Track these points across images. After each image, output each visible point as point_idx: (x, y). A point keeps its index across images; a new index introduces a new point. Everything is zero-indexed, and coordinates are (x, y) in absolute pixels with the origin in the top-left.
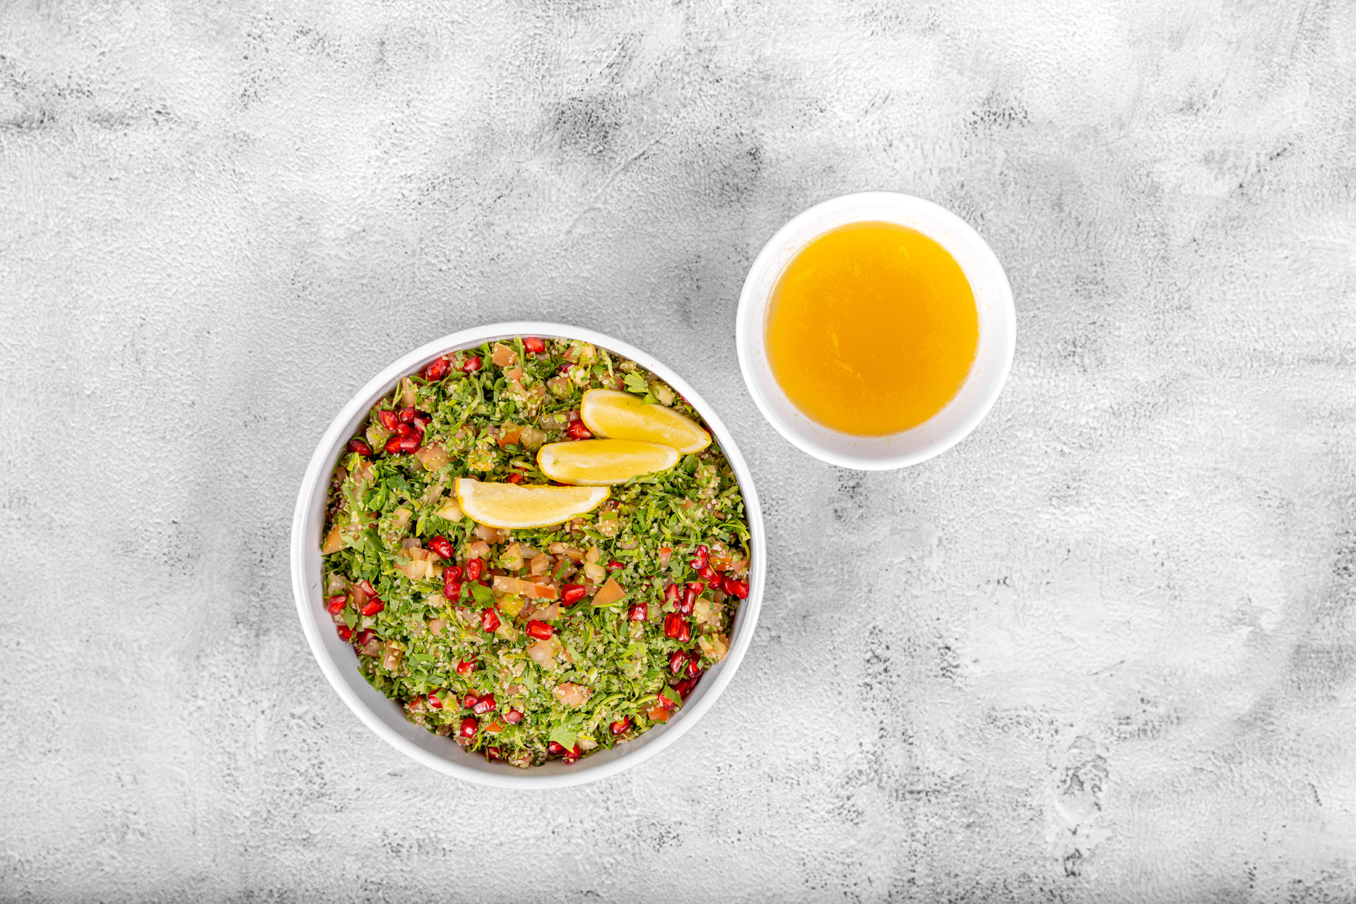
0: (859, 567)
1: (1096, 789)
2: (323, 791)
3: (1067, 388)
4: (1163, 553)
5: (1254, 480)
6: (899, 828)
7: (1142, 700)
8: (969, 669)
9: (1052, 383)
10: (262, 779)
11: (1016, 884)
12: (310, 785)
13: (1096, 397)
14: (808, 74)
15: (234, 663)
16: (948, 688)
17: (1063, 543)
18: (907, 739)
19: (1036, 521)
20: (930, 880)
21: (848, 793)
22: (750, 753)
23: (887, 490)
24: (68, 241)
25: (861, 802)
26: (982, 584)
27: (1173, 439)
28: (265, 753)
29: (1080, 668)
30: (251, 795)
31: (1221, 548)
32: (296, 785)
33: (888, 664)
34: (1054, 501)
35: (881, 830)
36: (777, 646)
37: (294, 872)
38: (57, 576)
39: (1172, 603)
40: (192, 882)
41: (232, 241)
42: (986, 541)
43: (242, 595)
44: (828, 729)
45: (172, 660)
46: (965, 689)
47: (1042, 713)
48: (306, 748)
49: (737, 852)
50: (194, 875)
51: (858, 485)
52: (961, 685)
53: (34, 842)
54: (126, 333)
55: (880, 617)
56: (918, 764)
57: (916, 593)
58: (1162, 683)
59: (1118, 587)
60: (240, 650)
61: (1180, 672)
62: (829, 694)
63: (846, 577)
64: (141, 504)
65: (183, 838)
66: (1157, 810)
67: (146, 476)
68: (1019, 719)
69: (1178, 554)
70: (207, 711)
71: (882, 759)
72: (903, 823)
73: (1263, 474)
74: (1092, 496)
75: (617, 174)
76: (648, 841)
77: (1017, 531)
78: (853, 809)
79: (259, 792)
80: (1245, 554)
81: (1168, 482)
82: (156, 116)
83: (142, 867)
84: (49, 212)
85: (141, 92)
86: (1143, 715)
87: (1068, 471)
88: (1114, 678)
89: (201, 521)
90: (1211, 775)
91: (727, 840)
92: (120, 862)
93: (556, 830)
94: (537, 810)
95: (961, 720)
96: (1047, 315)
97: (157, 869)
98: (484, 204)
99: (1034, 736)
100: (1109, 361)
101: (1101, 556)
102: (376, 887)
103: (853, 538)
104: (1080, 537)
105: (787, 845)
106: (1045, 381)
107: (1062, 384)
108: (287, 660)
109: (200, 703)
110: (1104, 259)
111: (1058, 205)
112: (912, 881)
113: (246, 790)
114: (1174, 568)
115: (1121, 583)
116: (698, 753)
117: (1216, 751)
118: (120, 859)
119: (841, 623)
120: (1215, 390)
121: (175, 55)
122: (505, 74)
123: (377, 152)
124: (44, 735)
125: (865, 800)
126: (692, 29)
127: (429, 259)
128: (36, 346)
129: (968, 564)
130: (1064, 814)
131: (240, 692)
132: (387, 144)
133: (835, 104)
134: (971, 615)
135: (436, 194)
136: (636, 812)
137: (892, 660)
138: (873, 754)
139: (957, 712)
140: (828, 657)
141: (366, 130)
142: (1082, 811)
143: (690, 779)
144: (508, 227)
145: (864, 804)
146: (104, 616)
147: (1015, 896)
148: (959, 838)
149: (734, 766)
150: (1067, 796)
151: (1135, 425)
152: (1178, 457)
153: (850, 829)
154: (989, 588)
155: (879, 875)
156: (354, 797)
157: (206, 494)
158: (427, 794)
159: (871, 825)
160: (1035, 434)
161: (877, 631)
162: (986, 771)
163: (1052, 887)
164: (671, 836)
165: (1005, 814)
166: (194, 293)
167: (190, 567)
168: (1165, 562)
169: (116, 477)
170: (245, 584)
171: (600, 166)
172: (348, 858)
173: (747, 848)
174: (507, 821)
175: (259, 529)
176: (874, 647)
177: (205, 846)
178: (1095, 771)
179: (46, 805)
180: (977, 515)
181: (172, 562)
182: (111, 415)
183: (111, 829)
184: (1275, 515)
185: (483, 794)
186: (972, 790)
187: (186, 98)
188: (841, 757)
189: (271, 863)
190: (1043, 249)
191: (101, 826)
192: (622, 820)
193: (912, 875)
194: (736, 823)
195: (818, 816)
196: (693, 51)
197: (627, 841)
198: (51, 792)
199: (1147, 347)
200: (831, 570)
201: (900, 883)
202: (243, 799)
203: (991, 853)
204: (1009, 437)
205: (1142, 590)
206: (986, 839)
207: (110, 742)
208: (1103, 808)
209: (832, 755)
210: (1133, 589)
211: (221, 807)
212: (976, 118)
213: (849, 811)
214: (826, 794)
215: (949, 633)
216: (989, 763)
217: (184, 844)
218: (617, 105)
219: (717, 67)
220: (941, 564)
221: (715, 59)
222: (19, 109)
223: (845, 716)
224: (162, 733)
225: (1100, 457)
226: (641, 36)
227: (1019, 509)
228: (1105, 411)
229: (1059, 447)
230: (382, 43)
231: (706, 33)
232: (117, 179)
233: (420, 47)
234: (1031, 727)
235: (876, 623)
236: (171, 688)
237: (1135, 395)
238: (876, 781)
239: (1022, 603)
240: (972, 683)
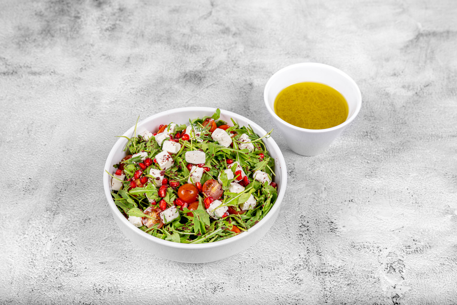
0: (294, 196)
1: (401, 272)
2: (71, 269)
3: (366, 144)
4: (412, 192)
5: (441, 170)
6: (319, 286)
7: (414, 240)
8: (341, 228)
9: (361, 143)
10: (45, 264)
12: (65, 266)
13: (377, 147)
14: (268, 66)
15: (43, 223)
16: (334, 236)
17: (373, 189)
18: (318, 253)
19: (361, 182)
21: (295, 273)
22: (253, 257)
23: (303, 173)
24: (12, 102)
25: (301, 276)
26: (343, 202)
27: (408, 159)
28: (48, 254)
29: (386, 229)
30: (39, 270)
31: (434, 191)
32: (60, 266)
33: (308, 228)
34: (367, 177)
35: (311, 286)
37: (52, 300)
39: (419, 208)
41: (70, 103)
42: (343, 188)
43: (51, 202)
44: (285, 250)
45: (18, 221)
46: (340, 236)
47: (373, 244)
48: (66, 252)
49: (248, 294)
50: (7, 300)
51: (292, 171)
52: (339, 235)
54: (26, 125)
55: (304, 212)
56: (324, 262)
57: (317, 204)
58: (421, 234)
59: (396, 203)
60: (46, 219)
61: (427, 230)
62: (285, 237)
63: (290, 199)
64: (18, 173)
65: (6, 285)
66: (428, 279)
67: (22, 165)
68: (364, 246)
69: (418, 193)
70: (28, 239)
71: (309, 261)
72: (320, 284)
73: (444, 168)
74: (381, 175)
75: (204, 89)
76: (209, 290)
77: (354, 185)
78: (298, 279)
79: (43, 268)
80: (443, 192)
81: (409, 171)
82: (51, 73)
84: (8, 95)
85: (47, 68)
86: (415, 245)
87: (371, 168)
88: (401, 233)
89: (40, 178)
90: (448, 266)
91: (244, 289)
93: (169, 285)
94: (162, 277)
95: (340, 247)
96: (356, 125)
98: (158, 95)
99: (371, 252)
100: (380, 137)
101: (388, 193)
103: (291, 187)
104: (379, 188)
105: (270, 292)
106: (358, 143)
107: (364, 143)
108: (64, 223)
109: (26, 236)
110: (373, 111)
113: (38, 268)
114: (417, 197)
115: (397, 202)
117: (448, 258)
119: (288, 214)
120: (420, 145)
121: (61, 60)
122: (168, 65)
123: (124, 82)
125: (303, 275)
126: (230, 56)
127: (137, 108)
129: (337, 196)
130: (389, 280)
131: (43, 233)
132: (127, 80)
134: (340, 212)
136: (204, 279)
137: (310, 226)
138: (305, 259)
139: (338, 244)
140: (284, 225)
142: (397, 280)
143: (228, 267)
144: (166, 101)
145: (303, 277)
148: (345, 289)
149: (246, 262)
150: (389, 274)
151: (393, 155)
152: (411, 164)
153: (297, 286)
154: (346, 203)
156: (83, 271)
157: (44, 170)
158: (115, 270)
159: (306, 285)
160: (357, 157)
161: (303, 217)
162: (353, 264)
164: (220, 288)
165: (363, 280)
166: (53, 116)
167: (32, 192)
168: (413, 195)
169: (11, 165)
170: (53, 198)
171: (199, 87)
172: (77, 295)
173: (253, 292)
174: (148, 281)
175: (62, 181)
176: (302, 222)
177: (15, 288)
178: (399, 265)
180: (338, 180)
181: (26, 190)
182: (14, 147)
184: (452, 180)
185: (139, 271)
186: (348, 271)
187: (62, 69)
188: (292, 260)
189: (43, 296)
192: (198, 281)
193: (326, 304)
194: (248, 283)
195: (283, 281)
196: (230, 61)
197: (200, 290)
199: (393, 134)
202: (36, 271)
203: (360, 295)
204: (347, 158)
205: (406, 204)
206: (356, 290)
208: (405, 278)
209: (288, 259)
210: (403, 203)
211: (25, 274)
213: (296, 280)
214: (286, 273)
215: (332, 217)
216: (354, 261)
217: (6, 287)
218: (205, 73)
219: (238, 64)
220: (326, 196)
221: (238, 62)
222: (5, 70)
223: (292, 245)
224: (7, 246)
225: (382, 164)
226: (213, 57)
227: (354, 179)
228: (382, 151)
229: (366, 161)
230: (129, 58)
231: (234, 57)
232: (34, 87)
233: (141, 59)
234: (370, 249)
235: (303, 214)
236: (15, 231)
237: (392, 147)
238: (307, 269)
239: (360, 207)
240: (343, 234)
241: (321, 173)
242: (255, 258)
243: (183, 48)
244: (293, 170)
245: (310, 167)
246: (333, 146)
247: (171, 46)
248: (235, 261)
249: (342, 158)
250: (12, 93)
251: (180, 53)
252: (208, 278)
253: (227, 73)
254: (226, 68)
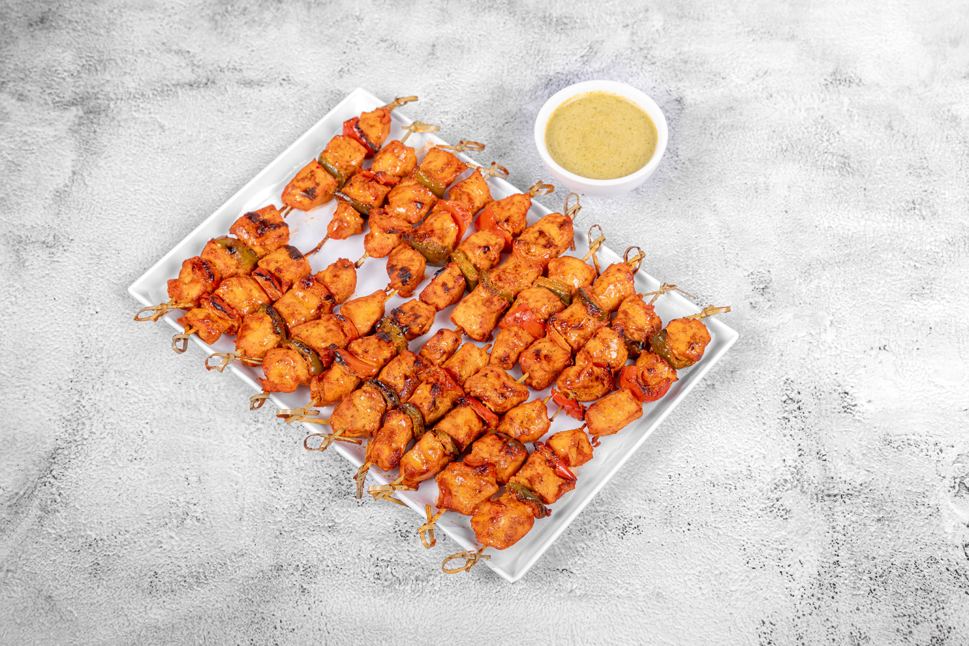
0: (772, 339)
2: (349, 490)
3: (913, 228)
6: (822, 523)
8: (863, 406)
9: (901, 226)
10: (301, 481)
11: (925, 565)
12: (339, 486)
13: (935, 234)
14: (713, 60)
16: (850, 420)
17: (926, 323)
18: (821, 456)
19: (903, 309)
20: (852, 562)
21: (777, 496)
22: (695, 465)
23: (788, 290)
24: (211, 145)
25: (788, 503)
26: (868, 350)
29: (953, 406)
30: (291, 493)
32: (328, 486)
33: (800, 404)
34: (914, 297)
35: (807, 523)
36: (712, 391)
37: (319, 552)
38: (165, 341)
40: (233, 557)
42: (866, 322)
44: (757, 449)
45: (242, 396)
46: (863, 420)
47: (927, 438)
49: (687, 539)
50: (236, 552)
51: (766, 287)
52: (860, 418)
53: (110, 525)
55: (791, 372)
56: (832, 475)
57: (817, 356)
62: (756, 424)
63: (763, 346)
65: (230, 523)
68: (909, 441)
70: (265, 431)
71: (802, 471)
72: (824, 518)
74: (942, 294)
76: (614, 530)
77: (889, 316)
78: (782, 508)
79: (298, 490)
82: (282, 82)
83: (194, 545)
84: (201, 130)
85: (274, 70)
87: (921, 278)
91: (679, 530)
92: (176, 541)
95: (863, 443)
96: (891, 187)
97: (206, 547)
98: (497, 127)
99: (924, 453)
100: (940, 213)
101: (956, 332)
102: (385, 564)
103: (765, 321)
104: (938, 320)
105: (729, 534)
106: (896, 225)
107: (909, 226)
109: (259, 425)
110: (926, 155)
111: (890, 126)
112: (837, 563)
113: (287, 488)
116: (652, 465)
118: (177, 539)
119: (761, 376)
121: (299, 52)
122: (513, 60)
124: (134, 448)
125: (791, 501)
126: (635, 38)
128: (178, 202)
129: (855, 337)
130: (958, 512)
133: (732, 75)
134: (862, 371)
135: (464, 121)
136: (603, 509)
137: (803, 401)
138: (795, 468)
139: (859, 437)
140: (753, 398)
141: (420, 88)
143: (647, 484)
144: (512, 138)
145: (791, 504)
146: (195, 367)
147: (926, 574)
148: (873, 529)
149: (682, 475)
150: (957, 498)
151: (967, 250)
153: (781, 523)
154: (873, 353)
155: (808, 558)
159: (798, 520)
160: (893, 255)
161: (789, 381)
162: (888, 479)
163: (957, 567)
164: (633, 527)
165: (908, 511)
172: (365, 542)
173: (696, 536)
176: (788, 392)
177: (248, 529)
179: (124, 498)
180: (857, 305)
183: (173, 515)
186: (878, 493)
187: (303, 72)
188: (769, 469)
189: (301, 544)
190: (883, 150)
191: (166, 514)
192: (592, 514)
193: (836, 558)
194: (686, 517)
195: (753, 513)
196: (636, 49)
197: (596, 531)
198: (131, 488)
200: (751, 341)
201: (827, 565)
202: (283, 495)
203: (901, 541)
204: (875, 257)
206: (895, 530)
207: (184, 453)
209: (761, 468)
211: (265, 501)
212: (826, 82)
213: (779, 510)
214: (758, 496)
215: (846, 383)
216: (890, 473)
217: (231, 527)
218: (587, 76)
219: (653, 57)
220: (834, 337)
221: (651, 53)
222: (193, 77)
223: (769, 440)
224: (226, 447)
225: (944, 269)
226: (603, 41)
227: (889, 301)
228: (943, 242)
229: (913, 264)
230: (434, 46)
231: (645, 40)
232: (251, 113)
233: (458, 47)
234: (920, 448)
235: (789, 377)
236: (238, 416)
237: (963, 233)
238: (799, 487)
239: (900, 362)
240: (868, 417)
241: (823, 290)
242: (698, 467)
243: (541, 23)
244: (768, 283)
245: (800, 277)
246: (846, 232)
247: (516, 17)
248: (660, 473)
249: (864, 258)
250: (209, 126)
251: (535, 33)
252: (610, 507)
253: (632, 76)
254: (628, 66)
